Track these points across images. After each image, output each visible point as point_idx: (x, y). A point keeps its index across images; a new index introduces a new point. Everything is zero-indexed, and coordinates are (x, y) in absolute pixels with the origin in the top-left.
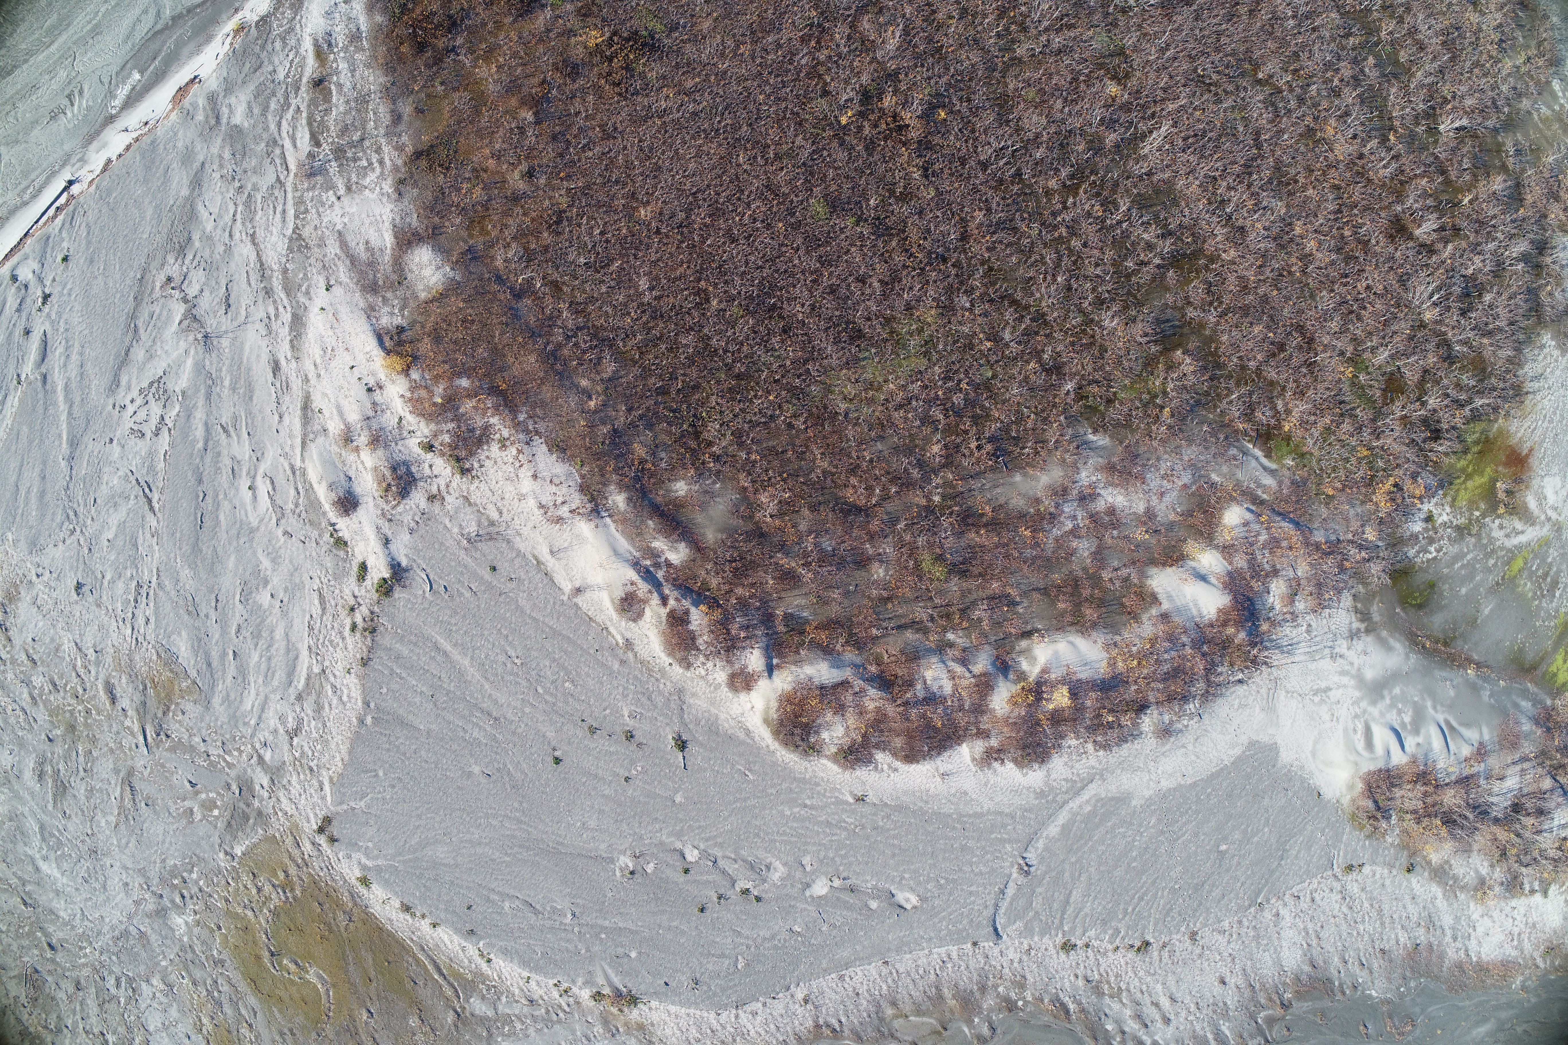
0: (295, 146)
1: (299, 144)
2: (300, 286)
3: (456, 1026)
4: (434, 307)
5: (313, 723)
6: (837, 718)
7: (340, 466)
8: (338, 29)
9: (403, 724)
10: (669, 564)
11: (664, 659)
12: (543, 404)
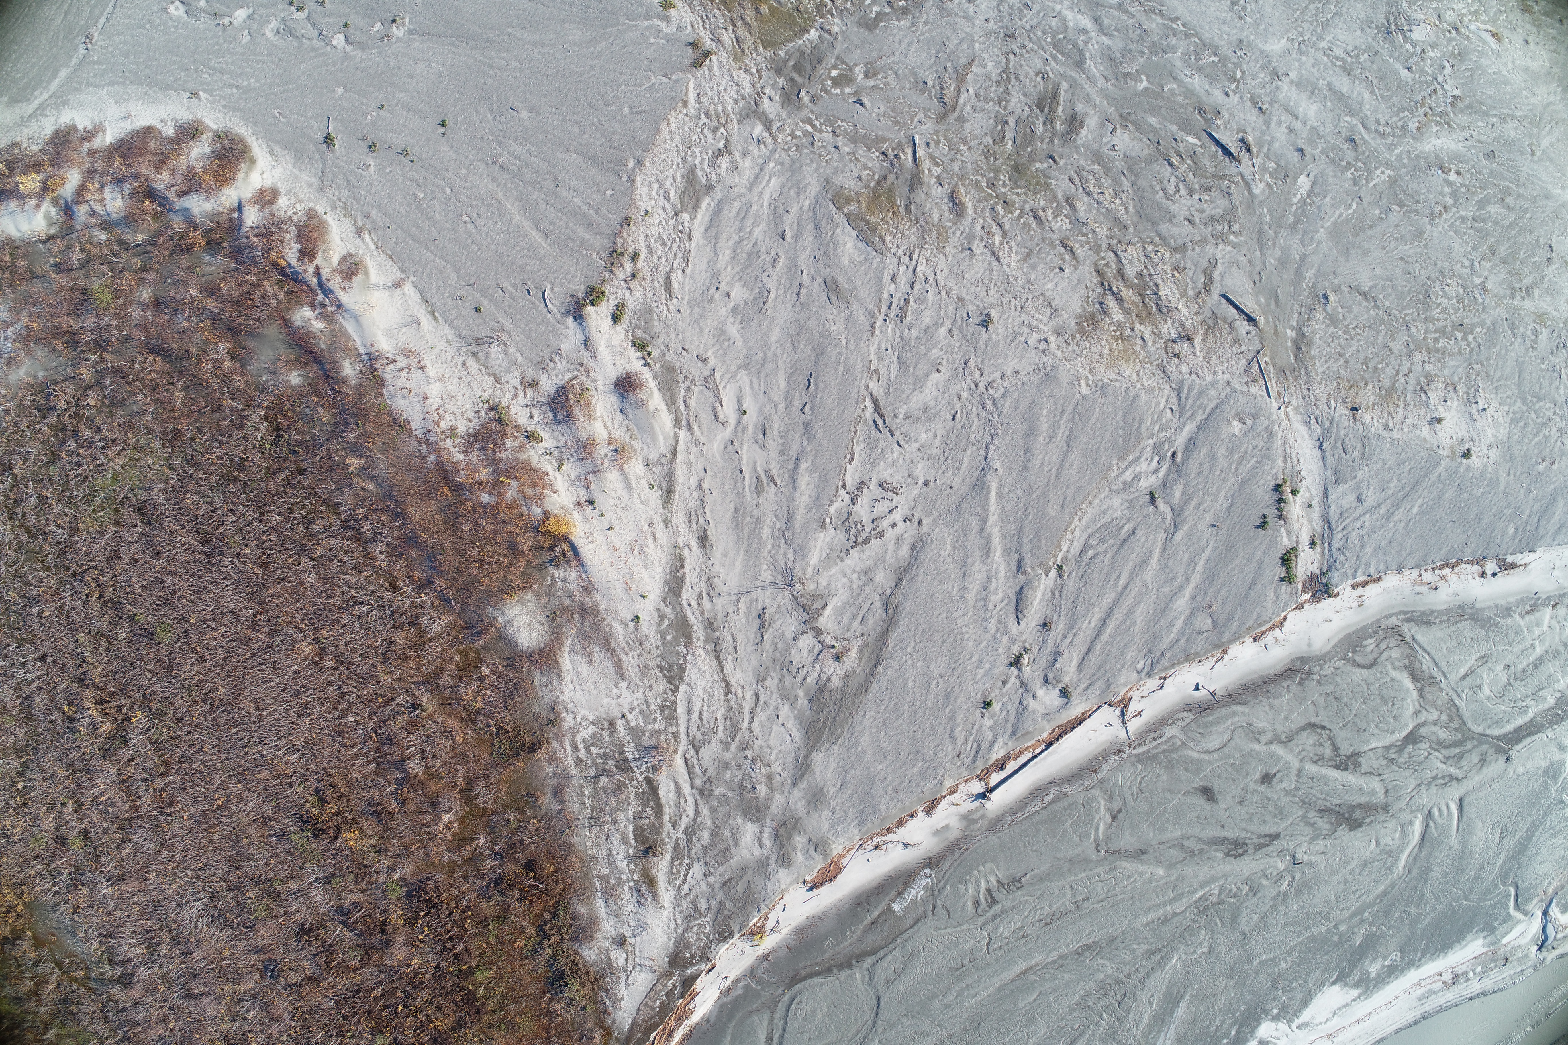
0: (676, 784)
1: (672, 785)
2: (670, 626)
4: (517, 582)
5: (697, 162)
6: (193, 164)
7: (632, 426)
8: (630, 907)
9: (593, 159)
10: (313, 307)
11: (330, 219)
12: (409, 468)
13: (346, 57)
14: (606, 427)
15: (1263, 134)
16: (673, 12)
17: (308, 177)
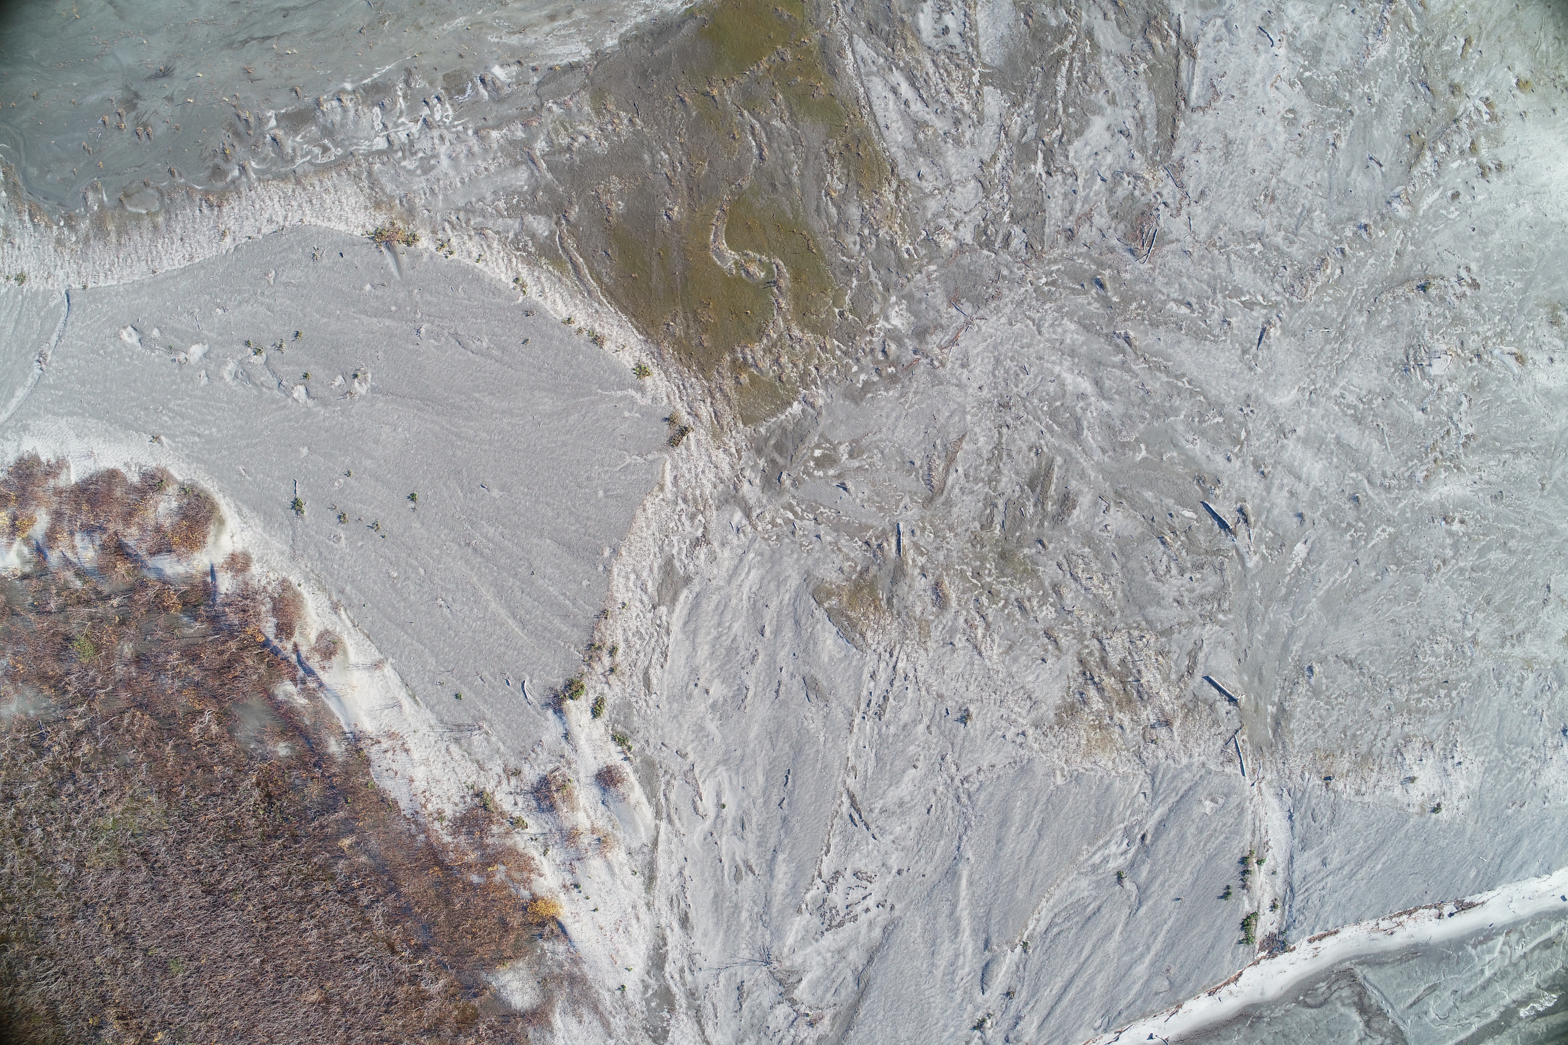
2: (654, 995)
3: (570, 203)
4: (509, 953)
5: (675, 552)
6: (161, 520)
7: (614, 817)
9: (568, 546)
10: (294, 680)
11: (304, 591)
12: (400, 846)
13: (309, 413)
14: (589, 817)
15: (1263, 500)
16: (648, 381)
17: (279, 544)
